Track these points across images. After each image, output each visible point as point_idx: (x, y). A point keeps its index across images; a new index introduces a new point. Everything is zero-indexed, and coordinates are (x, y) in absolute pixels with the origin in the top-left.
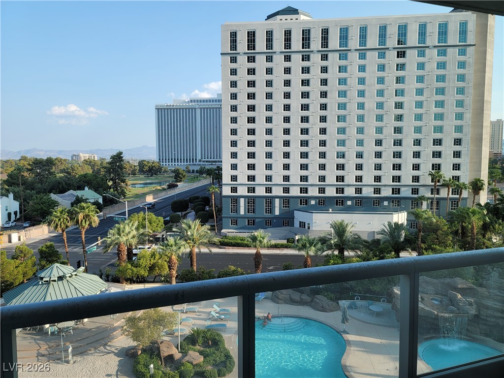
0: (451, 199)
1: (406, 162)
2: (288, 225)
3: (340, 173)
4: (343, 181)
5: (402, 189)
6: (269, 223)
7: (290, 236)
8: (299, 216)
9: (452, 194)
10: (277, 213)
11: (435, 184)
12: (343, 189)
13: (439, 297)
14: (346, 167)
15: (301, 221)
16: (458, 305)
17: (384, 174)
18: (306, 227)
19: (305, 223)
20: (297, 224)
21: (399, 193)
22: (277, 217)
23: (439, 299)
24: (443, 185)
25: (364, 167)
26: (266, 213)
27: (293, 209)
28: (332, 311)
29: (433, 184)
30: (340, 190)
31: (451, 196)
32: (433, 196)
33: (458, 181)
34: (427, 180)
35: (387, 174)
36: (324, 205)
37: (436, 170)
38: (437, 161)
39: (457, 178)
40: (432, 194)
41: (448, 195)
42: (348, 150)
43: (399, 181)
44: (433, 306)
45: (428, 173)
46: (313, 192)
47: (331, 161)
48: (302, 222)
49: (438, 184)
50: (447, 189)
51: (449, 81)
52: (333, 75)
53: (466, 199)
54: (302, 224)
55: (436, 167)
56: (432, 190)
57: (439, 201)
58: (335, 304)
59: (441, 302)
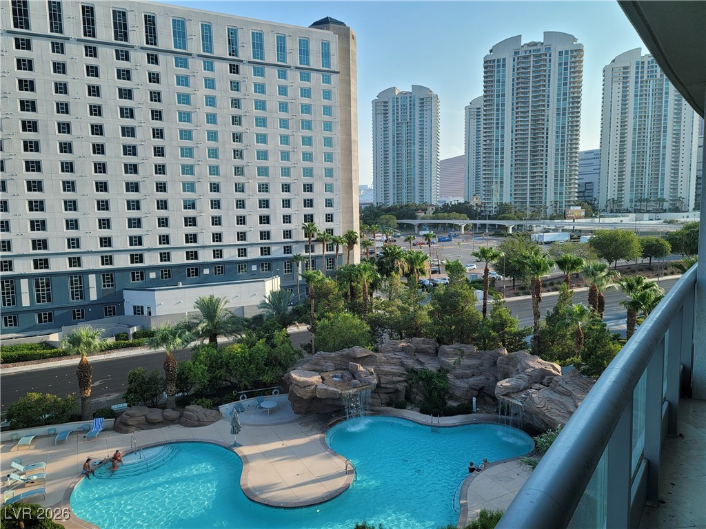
0: (326, 256)
1: (275, 213)
2: (114, 314)
3: (191, 230)
4: (195, 241)
5: (273, 249)
6: (81, 314)
7: (120, 330)
8: (132, 298)
9: (327, 251)
10: (93, 296)
11: (310, 240)
12: (196, 252)
13: (339, 373)
14: (198, 221)
15: (137, 304)
16: (360, 377)
17: (249, 229)
18: (146, 313)
19: (142, 307)
20: (129, 311)
21: (269, 254)
22: (94, 304)
23: (340, 375)
24: (317, 240)
25: (223, 221)
26: (73, 299)
27: (121, 288)
28: (213, 422)
29: (307, 239)
30: (193, 255)
31: (326, 253)
32: (308, 254)
33: (332, 235)
34: (299, 235)
35: (253, 229)
36: (170, 277)
37: (309, 222)
38: (309, 211)
39: (330, 231)
40: (306, 252)
41: (324, 251)
42: (199, 197)
43: (269, 238)
44: (335, 385)
45: (301, 226)
46: (152, 260)
47: (176, 214)
48: (138, 307)
49: (312, 239)
50: (322, 245)
51: (315, 113)
52: (168, 87)
53: (341, 255)
54: (138, 310)
55: (309, 218)
56: (306, 246)
57: (314, 259)
58: (215, 412)
59: (342, 377)
